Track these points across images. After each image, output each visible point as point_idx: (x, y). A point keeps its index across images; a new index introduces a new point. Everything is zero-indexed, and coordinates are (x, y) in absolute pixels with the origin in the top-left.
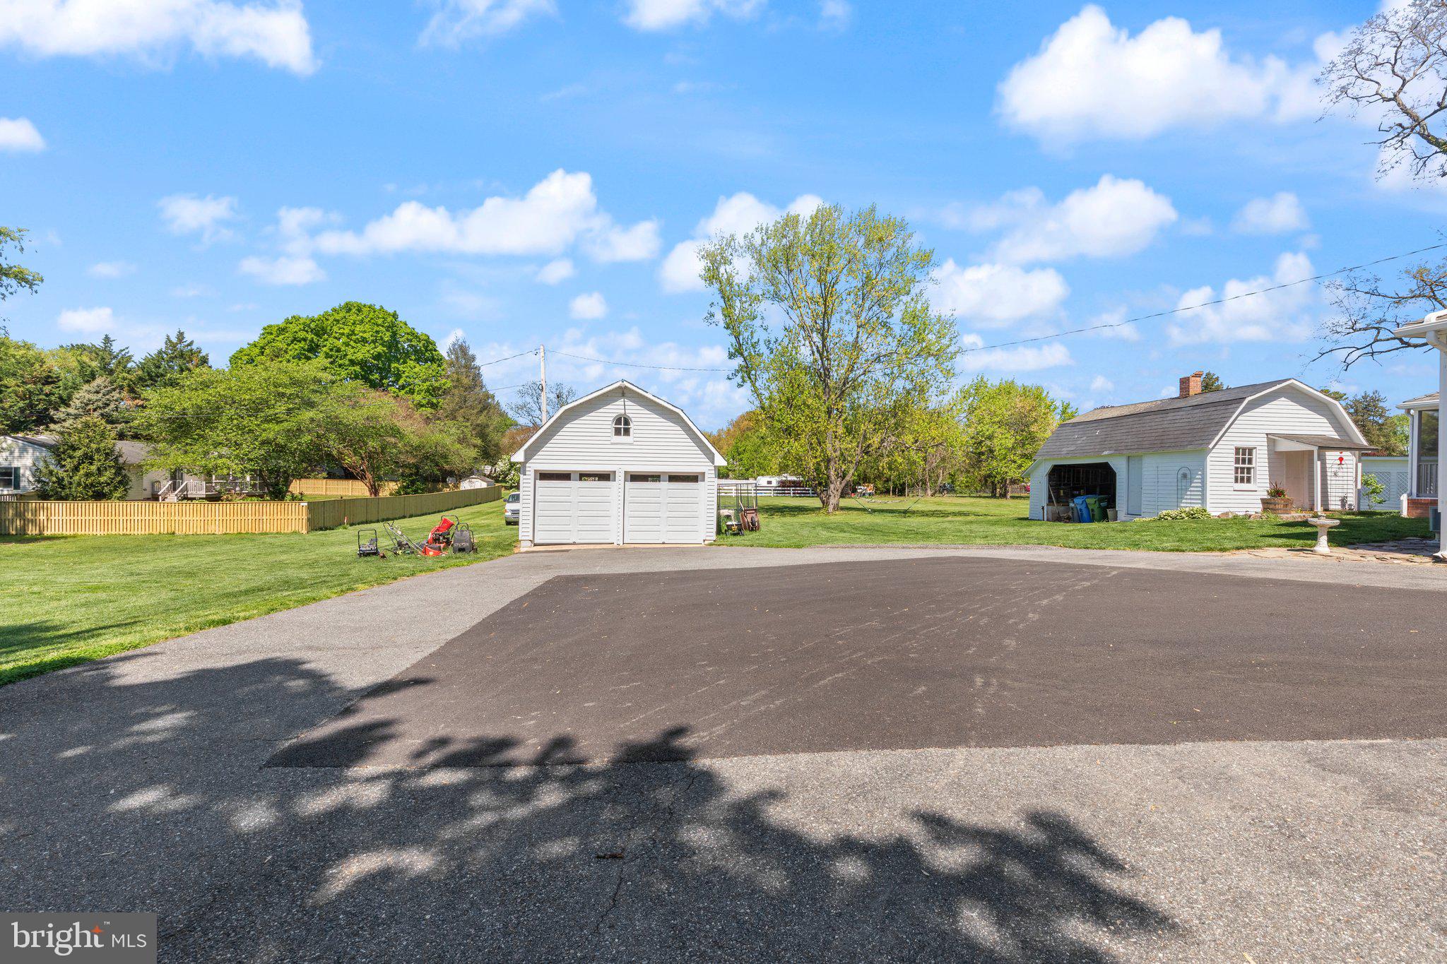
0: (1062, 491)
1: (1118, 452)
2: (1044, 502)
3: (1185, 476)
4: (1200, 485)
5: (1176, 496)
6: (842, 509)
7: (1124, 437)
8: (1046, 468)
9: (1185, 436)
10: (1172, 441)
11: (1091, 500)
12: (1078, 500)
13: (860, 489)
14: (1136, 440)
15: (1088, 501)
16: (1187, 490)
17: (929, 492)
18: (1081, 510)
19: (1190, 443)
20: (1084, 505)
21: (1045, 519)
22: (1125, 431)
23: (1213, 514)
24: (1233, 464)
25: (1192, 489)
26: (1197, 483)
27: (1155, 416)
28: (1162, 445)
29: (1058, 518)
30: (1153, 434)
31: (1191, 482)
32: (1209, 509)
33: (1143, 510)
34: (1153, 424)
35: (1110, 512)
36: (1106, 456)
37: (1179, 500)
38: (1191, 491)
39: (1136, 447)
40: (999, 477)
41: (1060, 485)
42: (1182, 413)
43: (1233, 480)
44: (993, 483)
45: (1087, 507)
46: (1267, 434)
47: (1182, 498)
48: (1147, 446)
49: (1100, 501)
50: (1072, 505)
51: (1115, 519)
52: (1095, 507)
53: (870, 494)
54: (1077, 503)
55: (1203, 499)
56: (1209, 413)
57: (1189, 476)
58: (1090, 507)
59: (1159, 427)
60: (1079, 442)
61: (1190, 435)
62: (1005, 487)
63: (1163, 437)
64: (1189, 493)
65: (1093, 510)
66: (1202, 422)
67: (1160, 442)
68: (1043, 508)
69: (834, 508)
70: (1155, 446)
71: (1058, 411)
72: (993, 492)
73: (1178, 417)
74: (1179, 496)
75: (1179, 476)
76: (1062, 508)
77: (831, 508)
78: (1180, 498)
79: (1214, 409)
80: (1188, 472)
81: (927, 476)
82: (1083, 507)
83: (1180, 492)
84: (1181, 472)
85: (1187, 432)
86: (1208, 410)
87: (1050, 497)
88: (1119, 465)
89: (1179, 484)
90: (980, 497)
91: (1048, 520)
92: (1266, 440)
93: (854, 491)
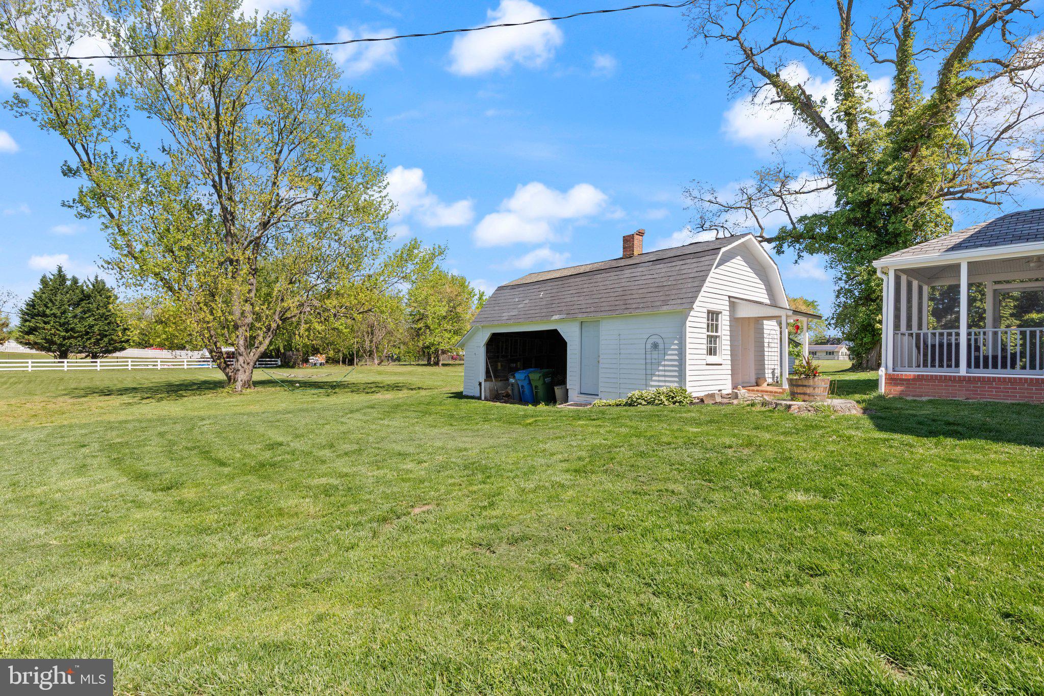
0: (499, 364)
1: (570, 315)
2: (482, 377)
3: (655, 346)
4: (676, 357)
5: (644, 372)
6: (257, 383)
7: (575, 299)
8: (483, 337)
9: (651, 295)
10: (639, 301)
11: (536, 376)
12: (520, 376)
13: (312, 359)
14: (591, 301)
15: (532, 376)
16: (659, 364)
17: (376, 361)
18: (522, 386)
19: (665, 303)
20: (526, 382)
21: (483, 398)
22: (574, 292)
23: (694, 395)
24: (705, 331)
25: (667, 363)
26: (672, 355)
27: (608, 275)
28: (628, 306)
29: (496, 397)
30: (612, 294)
31: (665, 354)
32: (689, 390)
33: (601, 389)
34: (608, 283)
35: (558, 391)
36: (556, 321)
37: (649, 377)
38: (665, 366)
39: (592, 309)
40: (433, 349)
41: (498, 357)
42: (640, 269)
43: (705, 352)
44: (428, 353)
45: (530, 383)
46: (729, 297)
47: (653, 375)
48: (607, 308)
49: (545, 376)
50: (512, 380)
51: (566, 400)
52: (539, 384)
53: (321, 364)
54: (519, 378)
55: (681, 375)
56: (678, 268)
57: (661, 346)
58: (534, 384)
59: (617, 286)
60: (520, 306)
61: (661, 294)
62: (438, 356)
63: (626, 297)
64: (661, 368)
65: (536, 387)
66: (671, 278)
67: (622, 303)
68: (480, 384)
69: (243, 386)
70: (617, 308)
71: (477, 297)
72: (428, 361)
73: (638, 274)
74: (649, 372)
75: (649, 346)
76: (500, 384)
77: (239, 385)
78: (649, 376)
79: (681, 262)
80: (660, 341)
81: (374, 347)
82: (525, 383)
83: (649, 366)
84: (651, 341)
85: (653, 290)
86: (674, 264)
87: (487, 372)
88: (570, 333)
89: (648, 356)
90: (418, 365)
91: (486, 399)
92: (727, 303)
93: (306, 361)
